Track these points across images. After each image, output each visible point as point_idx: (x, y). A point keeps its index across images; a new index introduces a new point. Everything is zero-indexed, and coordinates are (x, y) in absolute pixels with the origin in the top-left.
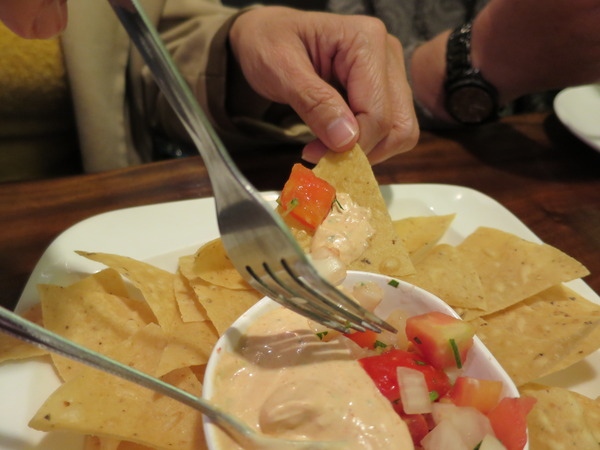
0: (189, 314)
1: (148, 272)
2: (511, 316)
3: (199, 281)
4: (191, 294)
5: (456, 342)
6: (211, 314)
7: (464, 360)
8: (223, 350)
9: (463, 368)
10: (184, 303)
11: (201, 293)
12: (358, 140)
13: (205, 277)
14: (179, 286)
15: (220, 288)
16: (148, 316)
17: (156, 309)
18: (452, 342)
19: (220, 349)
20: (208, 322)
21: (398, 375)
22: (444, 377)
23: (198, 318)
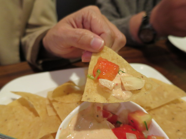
0: (51, 113)
1: (36, 98)
2: (162, 109)
3: (54, 101)
4: (51, 105)
5: (146, 122)
6: (58, 113)
7: (149, 127)
8: (62, 129)
9: (149, 130)
10: (49, 109)
11: (55, 105)
12: (105, 44)
13: (56, 99)
14: (47, 102)
15: (62, 103)
16: (36, 114)
17: (39, 111)
18: (145, 122)
19: (61, 128)
20: (58, 116)
21: (127, 136)
22: (142, 135)
23: (54, 114)
